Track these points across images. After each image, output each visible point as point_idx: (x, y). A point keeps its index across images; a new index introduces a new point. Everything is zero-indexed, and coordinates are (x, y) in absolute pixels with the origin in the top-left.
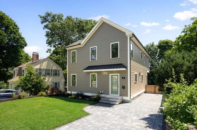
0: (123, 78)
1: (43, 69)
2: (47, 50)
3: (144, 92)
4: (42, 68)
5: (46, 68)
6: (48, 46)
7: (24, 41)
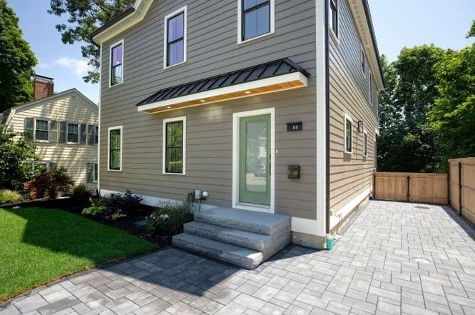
0: (294, 126)
1: (54, 123)
2: (88, 75)
3: (369, 195)
4: (51, 117)
5: (63, 119)
6: (89, 64)
7: (25, 50)
